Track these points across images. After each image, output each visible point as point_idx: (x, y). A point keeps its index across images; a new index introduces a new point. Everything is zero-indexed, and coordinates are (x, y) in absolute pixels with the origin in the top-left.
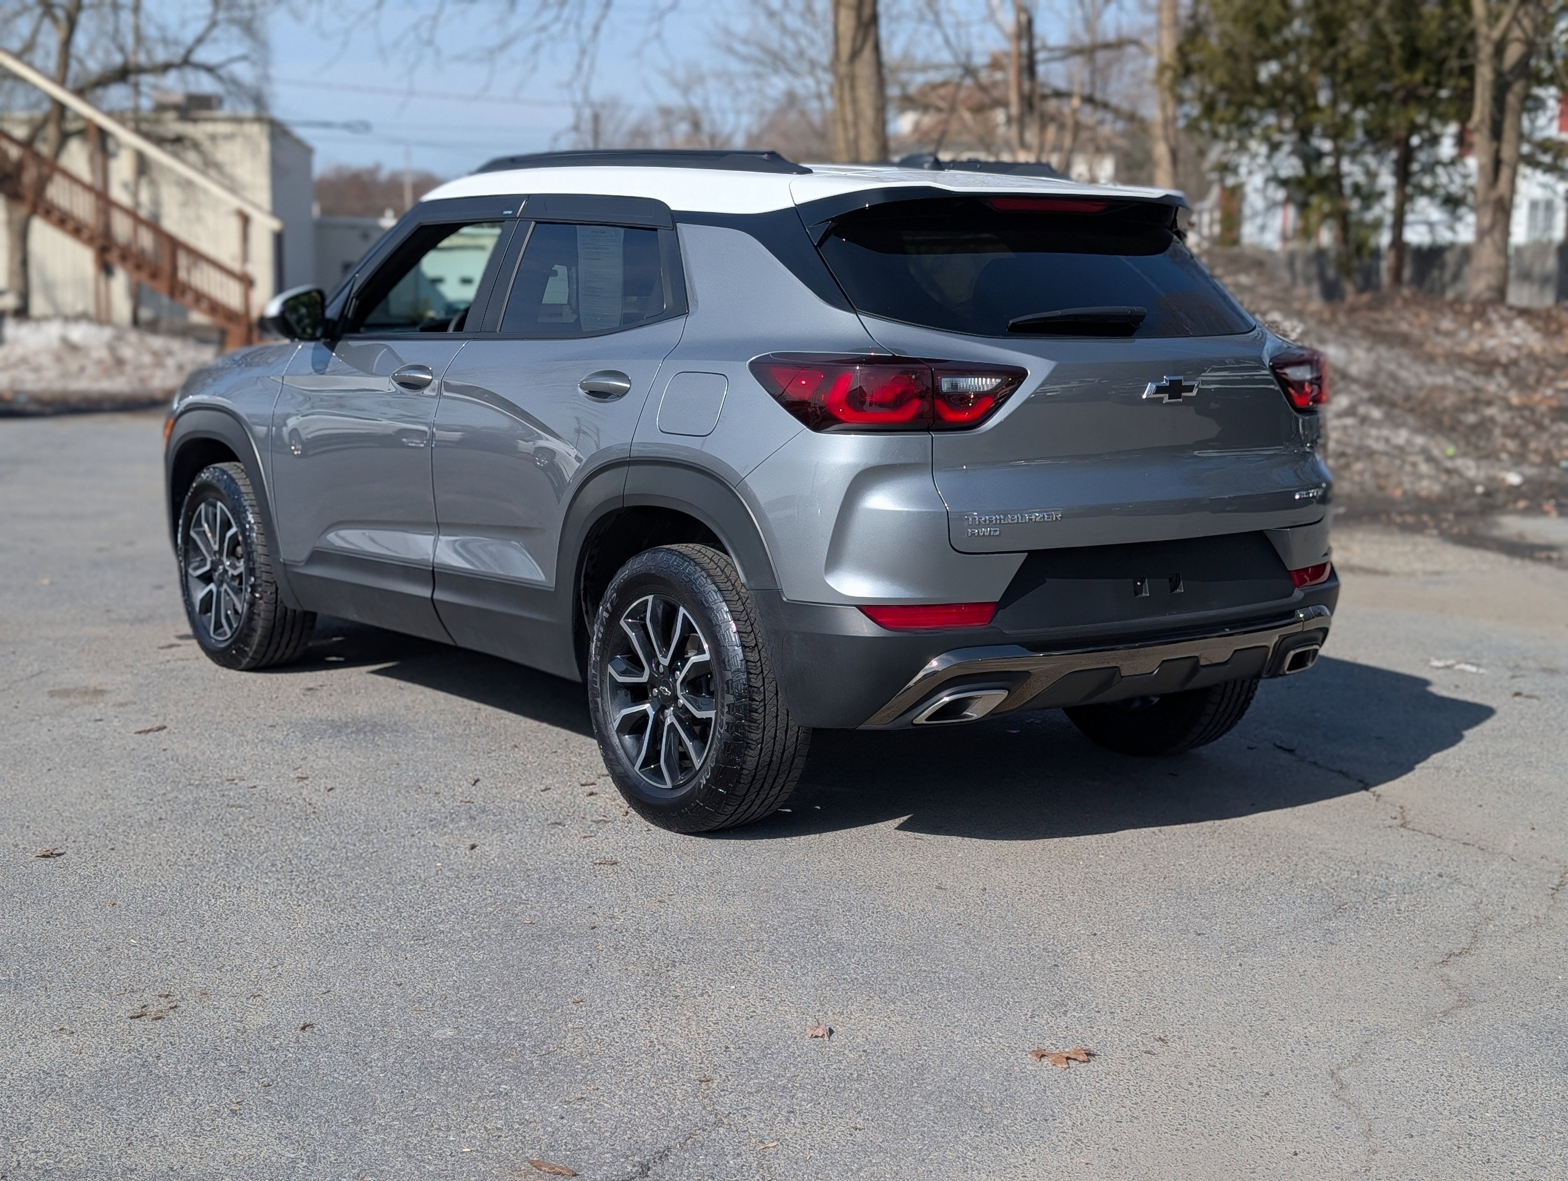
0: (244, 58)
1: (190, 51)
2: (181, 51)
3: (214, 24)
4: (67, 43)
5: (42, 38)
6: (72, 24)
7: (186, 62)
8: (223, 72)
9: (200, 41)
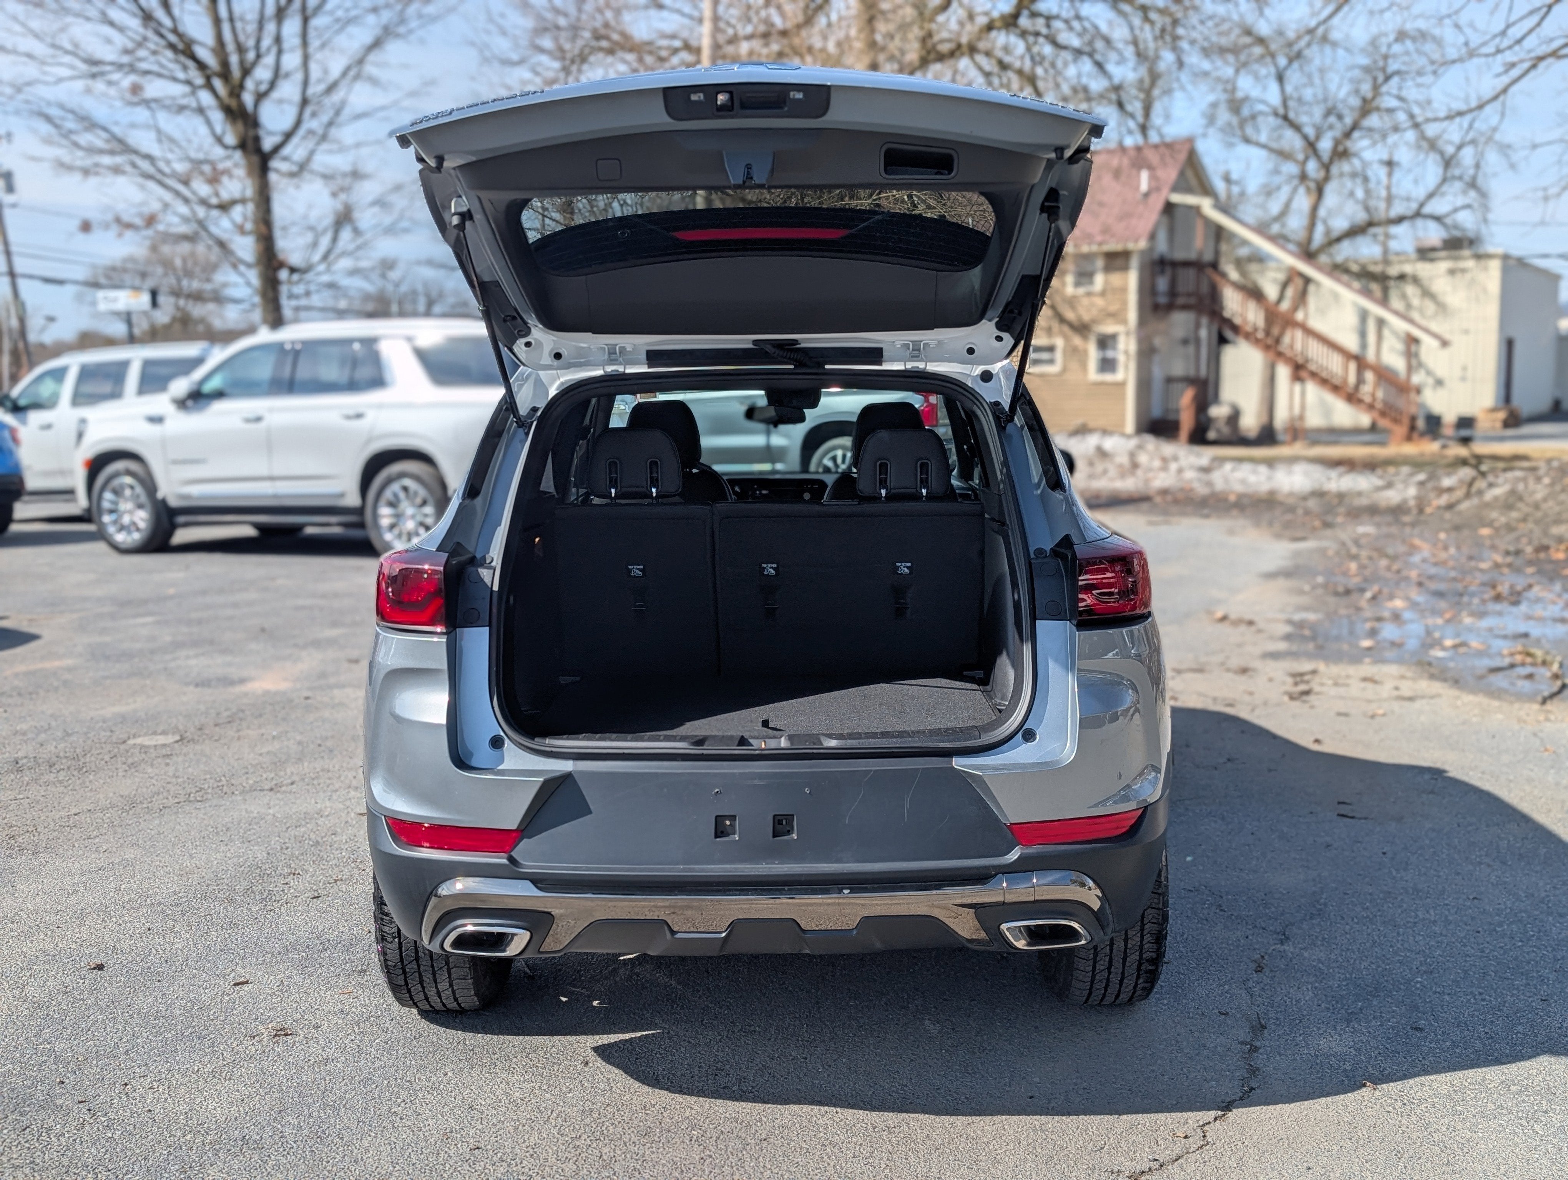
0: (1468, 206)
1: (1422, 205)
2: (1414, 206)
3: (1444, 180)
4: (1314, 209)
5: (1295, 205)
6: (1320, 192)
7: (1418, 214)
8: (1448, 221)
9: (1431, 196)
